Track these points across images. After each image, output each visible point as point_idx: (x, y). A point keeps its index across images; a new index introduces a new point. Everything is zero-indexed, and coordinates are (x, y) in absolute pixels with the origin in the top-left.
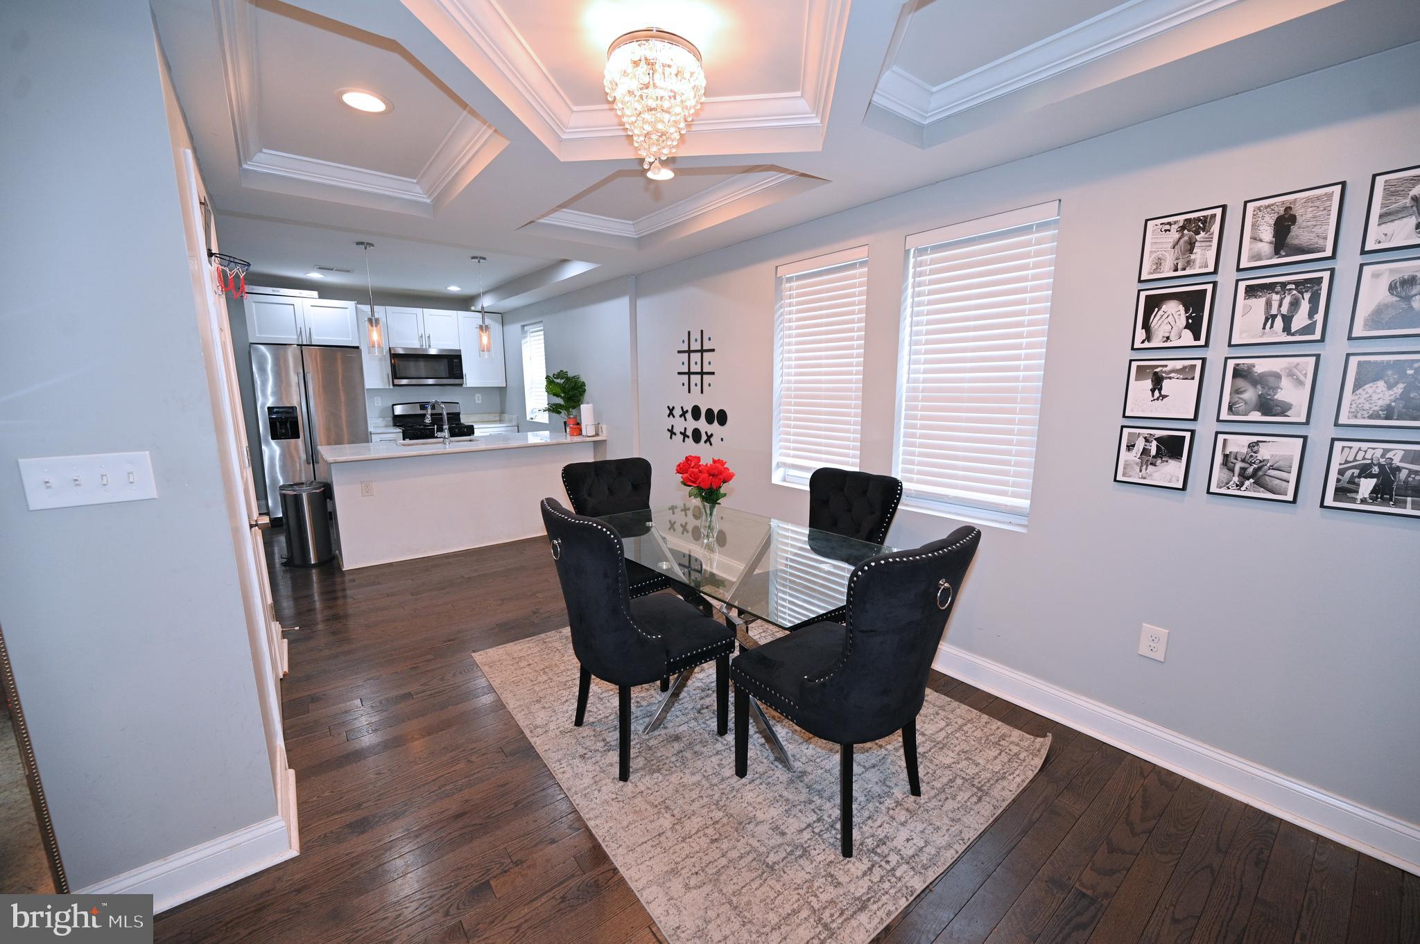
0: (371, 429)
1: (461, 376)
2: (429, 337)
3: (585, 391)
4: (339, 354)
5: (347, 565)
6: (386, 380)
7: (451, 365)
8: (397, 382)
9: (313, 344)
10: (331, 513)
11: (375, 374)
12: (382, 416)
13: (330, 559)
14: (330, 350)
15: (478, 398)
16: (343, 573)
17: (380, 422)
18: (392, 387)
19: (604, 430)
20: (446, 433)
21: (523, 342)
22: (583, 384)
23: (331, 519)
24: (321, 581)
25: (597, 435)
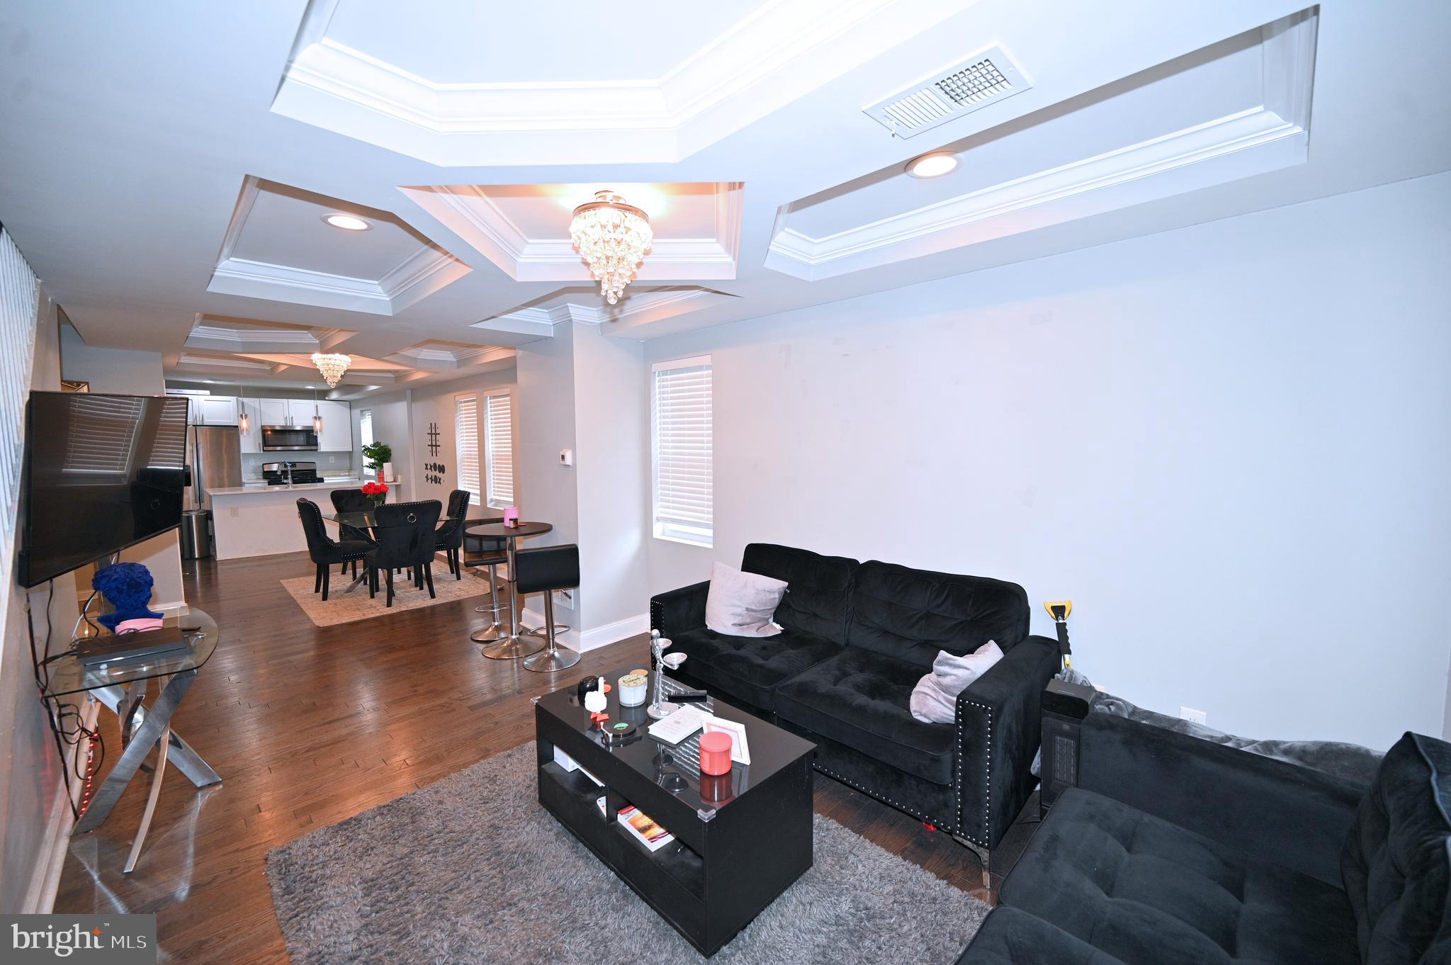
0: (243, 481)
1: (316, 444)
2: (292, 418)
3: (390, 455)
4: (224, 432)
5: (220, 557)
6: (257, 447)
7: (309, 437)
8: (265, 448)
9: (205, 424)
10: (211, 536)
11: (249, 444)
12: (255, 472)
13: (208, 555)
14: (218, 430)
15: (332, 460)
16: (216, 562)
17: (253, 476)
18: (262, 452)
19: (399, 479)
20: (290, 481)
21: (362, 421)
22: (390, 450)
23: (211, 540)
24: (201, 569)
25: (395, 481)
